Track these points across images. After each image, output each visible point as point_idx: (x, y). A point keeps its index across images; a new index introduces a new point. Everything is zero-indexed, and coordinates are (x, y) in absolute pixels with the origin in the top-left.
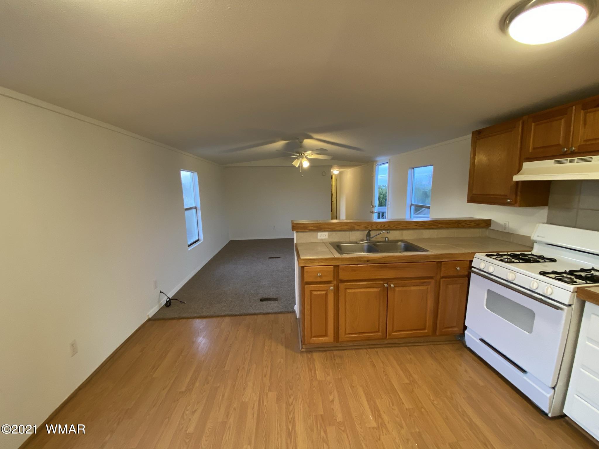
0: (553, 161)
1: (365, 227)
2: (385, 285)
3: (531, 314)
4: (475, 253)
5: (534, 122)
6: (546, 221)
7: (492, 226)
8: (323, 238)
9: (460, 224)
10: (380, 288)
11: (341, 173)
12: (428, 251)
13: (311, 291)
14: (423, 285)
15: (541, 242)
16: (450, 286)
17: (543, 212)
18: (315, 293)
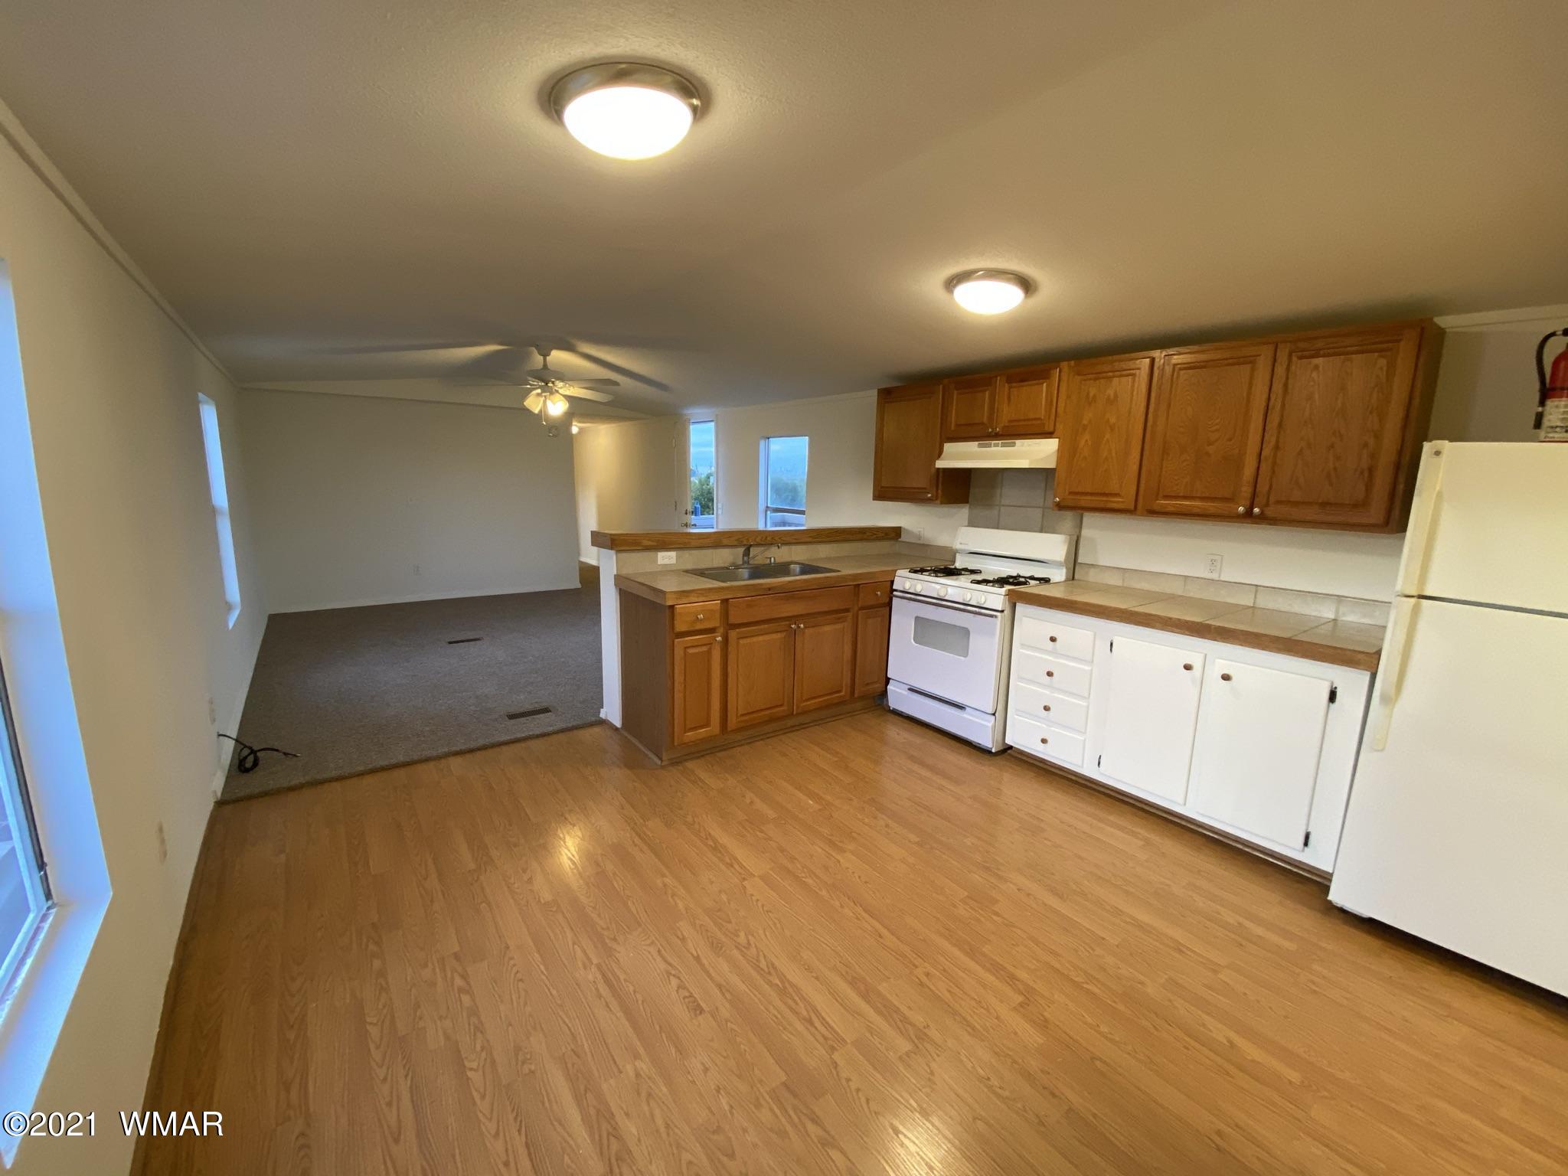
0: (977, 443)
1: (737, 540)
2: (793, 626)
3: (966, 632)
4: (896, 570)
5: (957, 390)
6: (967, 524)
7: (902, 536)
8: (666, 561)
9: (865, 533)
10: (785, 633)
11: (581, 430)
12: (839, 571)
13: (686, 648)
14: (838, 623)
15: (964, 550)
16: (870, 621)
17: (963, 512)
18: (691, 651)
